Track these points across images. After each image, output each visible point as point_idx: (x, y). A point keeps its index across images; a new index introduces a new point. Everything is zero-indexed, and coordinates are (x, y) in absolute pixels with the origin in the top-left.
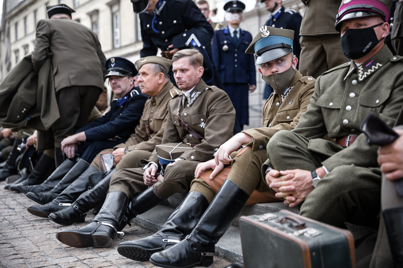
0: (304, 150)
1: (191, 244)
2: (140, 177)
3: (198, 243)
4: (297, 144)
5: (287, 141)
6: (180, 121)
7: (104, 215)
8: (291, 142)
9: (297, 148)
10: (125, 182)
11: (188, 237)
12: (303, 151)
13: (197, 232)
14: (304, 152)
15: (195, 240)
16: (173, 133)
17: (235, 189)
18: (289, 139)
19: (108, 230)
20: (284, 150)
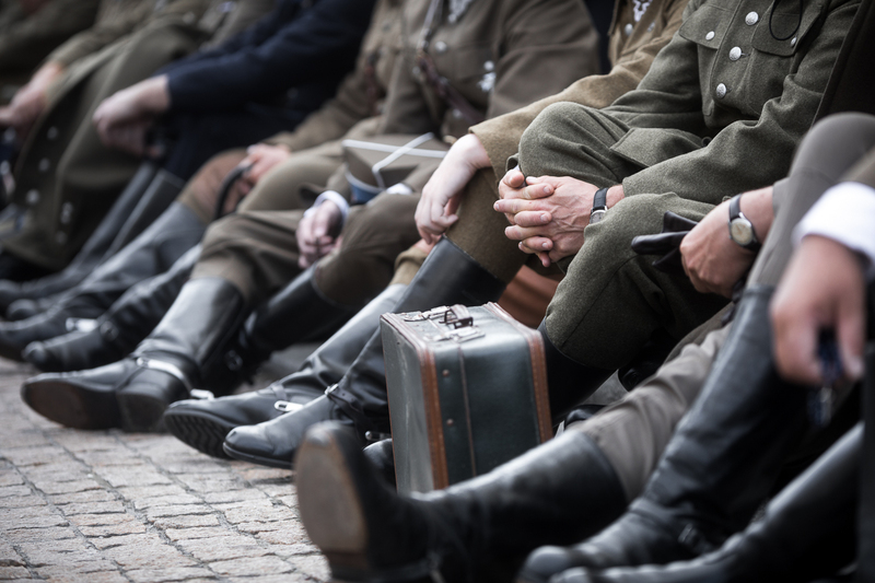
0: (603, 157)
1: (336, 407)
2: (287, 237)
3: (354, 404)
4: (590, 140)
5: (562, 130)
6: (424, 68)
7: (161, 345)
8: (572, 135)
9: (583, 149)
10: (241, 253)
11: (331, 389)
12: (598, 159)
13: (355, 375)
14: (602, 162)
15: (348, 397)
16: (412, 106)
17: (463, 265)
18: (569, 124)
19: (164, 382)
20: (553, 155)
